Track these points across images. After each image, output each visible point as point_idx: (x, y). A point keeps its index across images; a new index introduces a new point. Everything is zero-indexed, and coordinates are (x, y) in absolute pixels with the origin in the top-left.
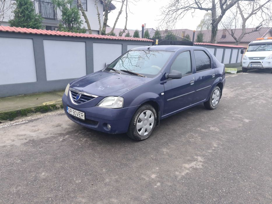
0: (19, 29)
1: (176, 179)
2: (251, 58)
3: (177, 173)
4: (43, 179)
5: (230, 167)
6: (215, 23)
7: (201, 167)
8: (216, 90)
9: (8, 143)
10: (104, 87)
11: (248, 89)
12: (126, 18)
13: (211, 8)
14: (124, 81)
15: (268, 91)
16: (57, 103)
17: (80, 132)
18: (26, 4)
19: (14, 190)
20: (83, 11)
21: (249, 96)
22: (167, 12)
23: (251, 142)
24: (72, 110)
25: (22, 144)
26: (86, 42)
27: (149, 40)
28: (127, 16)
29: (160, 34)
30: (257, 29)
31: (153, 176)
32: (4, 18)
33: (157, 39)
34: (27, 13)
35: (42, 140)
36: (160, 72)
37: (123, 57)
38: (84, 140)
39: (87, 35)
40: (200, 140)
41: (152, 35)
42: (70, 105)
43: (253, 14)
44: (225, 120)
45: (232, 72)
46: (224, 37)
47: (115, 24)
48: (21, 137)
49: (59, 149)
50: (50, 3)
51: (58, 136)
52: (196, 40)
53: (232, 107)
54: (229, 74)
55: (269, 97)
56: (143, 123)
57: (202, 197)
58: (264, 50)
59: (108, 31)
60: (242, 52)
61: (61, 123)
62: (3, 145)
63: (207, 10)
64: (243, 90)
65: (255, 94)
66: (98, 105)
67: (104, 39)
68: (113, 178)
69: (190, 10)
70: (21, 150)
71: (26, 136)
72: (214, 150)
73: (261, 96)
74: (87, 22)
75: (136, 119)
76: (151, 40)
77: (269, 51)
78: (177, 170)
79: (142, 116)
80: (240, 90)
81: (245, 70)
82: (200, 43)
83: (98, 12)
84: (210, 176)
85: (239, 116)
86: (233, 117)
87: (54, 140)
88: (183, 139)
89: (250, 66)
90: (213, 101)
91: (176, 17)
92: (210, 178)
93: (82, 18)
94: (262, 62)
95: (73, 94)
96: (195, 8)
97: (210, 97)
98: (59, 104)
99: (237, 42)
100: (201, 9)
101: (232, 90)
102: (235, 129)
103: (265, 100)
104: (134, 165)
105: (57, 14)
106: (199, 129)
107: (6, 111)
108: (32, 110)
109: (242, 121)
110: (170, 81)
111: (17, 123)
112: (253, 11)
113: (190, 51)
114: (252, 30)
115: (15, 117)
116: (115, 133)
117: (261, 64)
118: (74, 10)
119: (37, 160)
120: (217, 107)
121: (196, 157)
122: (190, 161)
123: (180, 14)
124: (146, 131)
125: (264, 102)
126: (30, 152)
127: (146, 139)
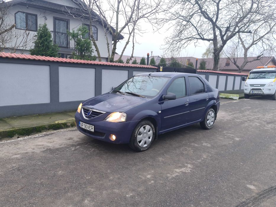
0: (39, 57)
1: (167, 178)
2: (252, 85)
3: (168, 175)
4: (60, 176)
5: (214, 172)
6: (217, 52)
7: (189, 171)
8: (210, 111)
9: (30, 150)
10: (110, 105)
11: (246, 113)
12: (133, 47)
13: (213, 38)
14: (128, 101)
15: (264, 115)
16: (68, 122)
17: (89, 144)
18: (46, 36)
19: (38, 181)
20: (94, 42)
21: (245, 119)
22: (171, 41)
23: (237, 156)
24: (84, 124)
25: (41, 152)
26: (96, 69)
27: (153, 67)
28: (134, 46)
29: (165, 62)
30: (258, 58)
31: (149, 176)
32: (26, 47)
33: (161, 66)
34: (46, 43)
35: (57, 149)
36: (158, 94)
37: (129, 81)
38: (92, 150)
39: (97, 62)
40: (192, 153)
41: (157, 63)
42: (82, 120)
43: (254, 44)
44: (218, 138)
45: (234, 98)
46: (228, 64)
47: (123, 53)
48: (40, 147)
49: (72, 156)
50: (64, 33)
51: (70, 147)
52: (199, 67)
53: (227, 128)
54: (231, 100)
55: (263, 121)
56: (143, 135)
57: (186, 192)
58: (265, 78)
59: (116, 58)
60: (244, 79)
61: (72, 137)
62: (25, 152)
63: (209, 40)
64: (241, 114)
65: (251, 118)
66: (106, 120)
67: (112, 66)
68: (116, 176)
69: (193, 40)
70: (41, 155)
71: (44, 146)
72: (203, 160)
73: (257, 119)
74: (97, 50)
75: (137, 132)
76: (155, 67)
77: (269, 78)
78: (169, 173)
79: (142, 129)
80: (238, 114)
81: (247, 96)
82: (203, 71)
83: (107, 42)
84: (195, 178)
85: (231, 135)
86: (226, 136)
87: (67, 149)
88: (178, 151)
89: (251, 92)
90: (208, 122)
91: (180, 46)
92: (195, 179)
93: (93, 47)
94: (263, 89)
95: (84, 111)
96: (197, 39)
97: (205, 118)
98: (69, 123)
99: (240, 70)
100: (203, 39)
101: (230, 113)
102: (225, 145)
103: (259, 123)
104: (134, 168)
105: (70, 43)
106: (193, 144)
107: (24, 128)
108: (46, 127)
109: (233, 139)
110: (166, 101)
111: (35, 136)
112: (254, 42)
113: (184, 77)
114: (254, 59)
115: (31, 133)
116: (119, 143)
117: (262, 91)
118: (86, 41)
119: (54, 163)
120: (212, 127)
121: (186, 165)
122: (181, 167)
123: (184, 44)
124: (145, 143)
125: (258, 124)
126: (48, 157)
127: (146, 150)
